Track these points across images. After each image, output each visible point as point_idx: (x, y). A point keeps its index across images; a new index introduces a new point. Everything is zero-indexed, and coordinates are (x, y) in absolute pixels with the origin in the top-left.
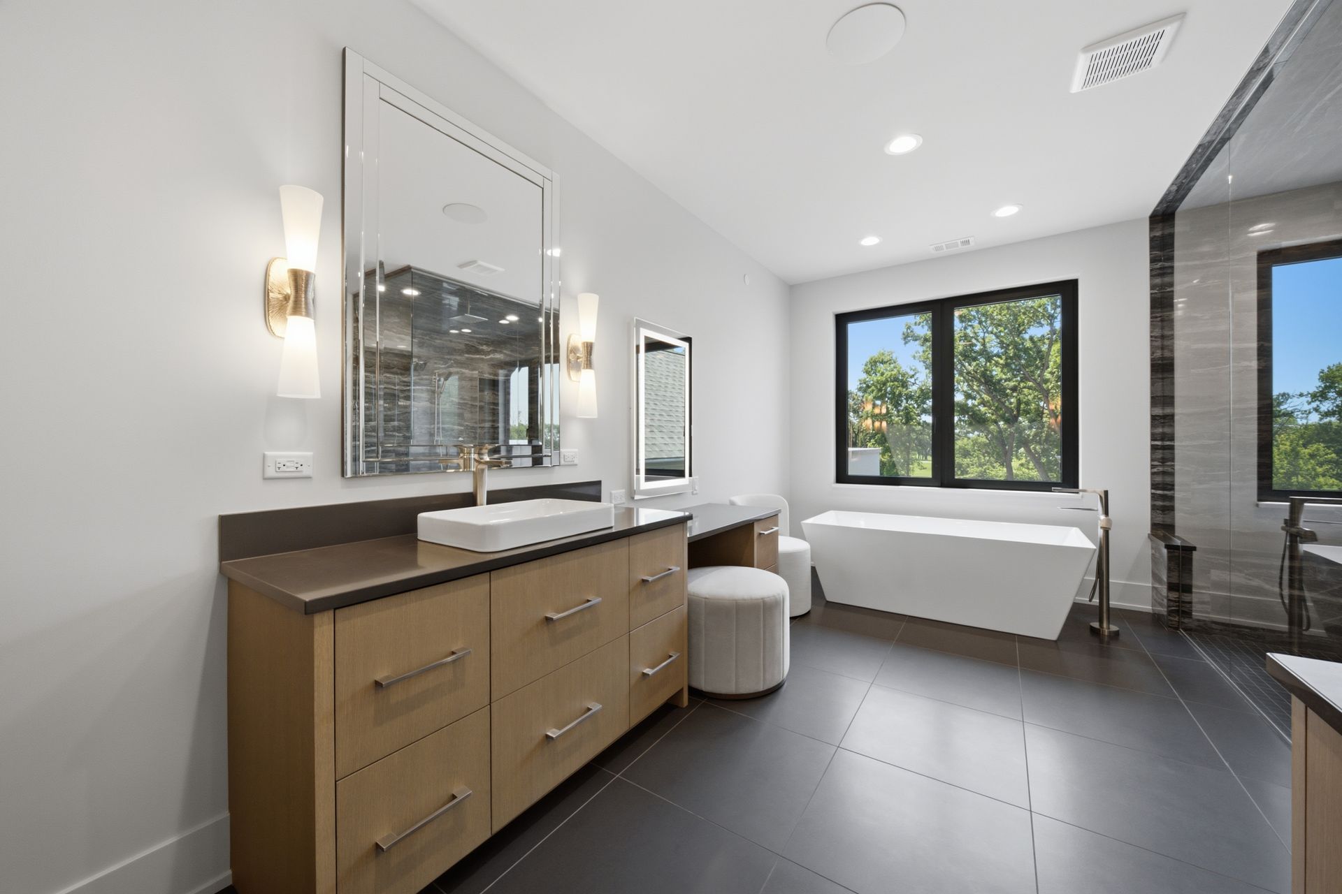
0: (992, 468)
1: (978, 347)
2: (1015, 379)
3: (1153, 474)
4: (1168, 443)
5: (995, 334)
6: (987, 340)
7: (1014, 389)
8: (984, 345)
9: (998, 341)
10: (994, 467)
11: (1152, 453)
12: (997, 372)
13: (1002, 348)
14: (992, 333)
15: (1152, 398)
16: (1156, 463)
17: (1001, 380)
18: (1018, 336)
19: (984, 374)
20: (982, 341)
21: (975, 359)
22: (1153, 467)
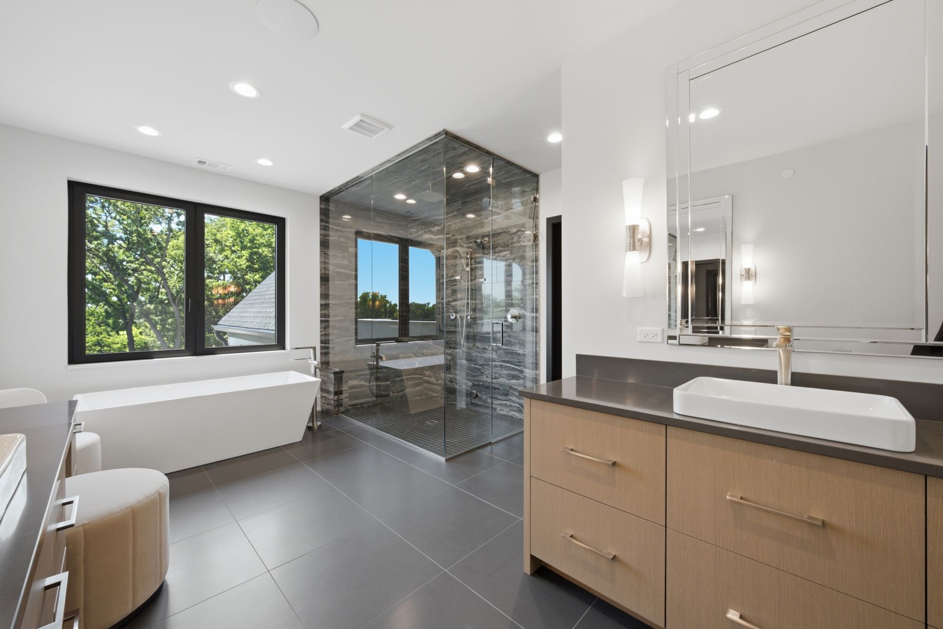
0: (108, 337)
1: (101, 228)
2: (137, 262)
3: (321, 335)
4: (327, 319)
5: (119, 221)
6: (109, 224)
7: (135, 270)
8: (106, 226)
9: (122, 227)
10: (110, 335)
11: (321, 324)
12: (121, 255)
13: (125, 234)
14: (115, 218)
15: (321, 294)
16: (322, 330)
17: (124, 260)
18: (141, 227)
19: (106, 254)
20: (105, 223)
21: (97, 238)
22: (321, 331)
